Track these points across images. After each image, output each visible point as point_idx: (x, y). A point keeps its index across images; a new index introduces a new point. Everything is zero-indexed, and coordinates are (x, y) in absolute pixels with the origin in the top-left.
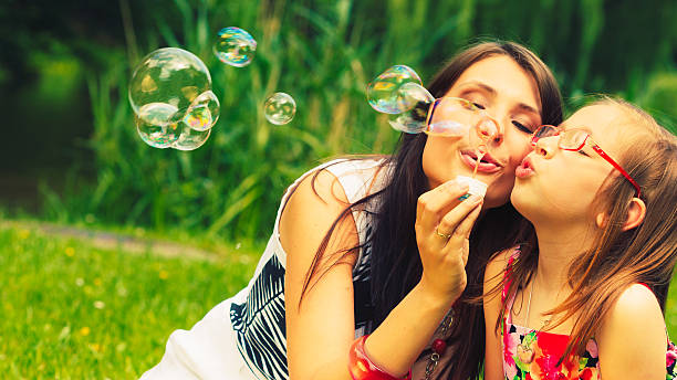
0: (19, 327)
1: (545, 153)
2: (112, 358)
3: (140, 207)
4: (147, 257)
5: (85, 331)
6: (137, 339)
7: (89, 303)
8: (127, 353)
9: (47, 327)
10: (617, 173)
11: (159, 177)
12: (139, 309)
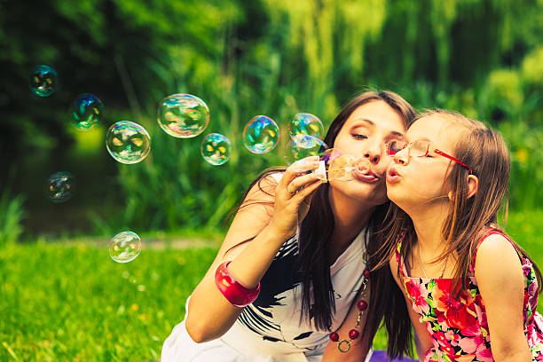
0: (90, 311)
1: (403, 162)
2: (156, 322)
3: (158, 218)
4: (168, 251)
5: (135, 307)
6: (170, 307)
7: (134, 288)
8: (166, 317)
9: (109, 309)
10: (453, 162)
11: (167, 196)
12: (168, 287)
